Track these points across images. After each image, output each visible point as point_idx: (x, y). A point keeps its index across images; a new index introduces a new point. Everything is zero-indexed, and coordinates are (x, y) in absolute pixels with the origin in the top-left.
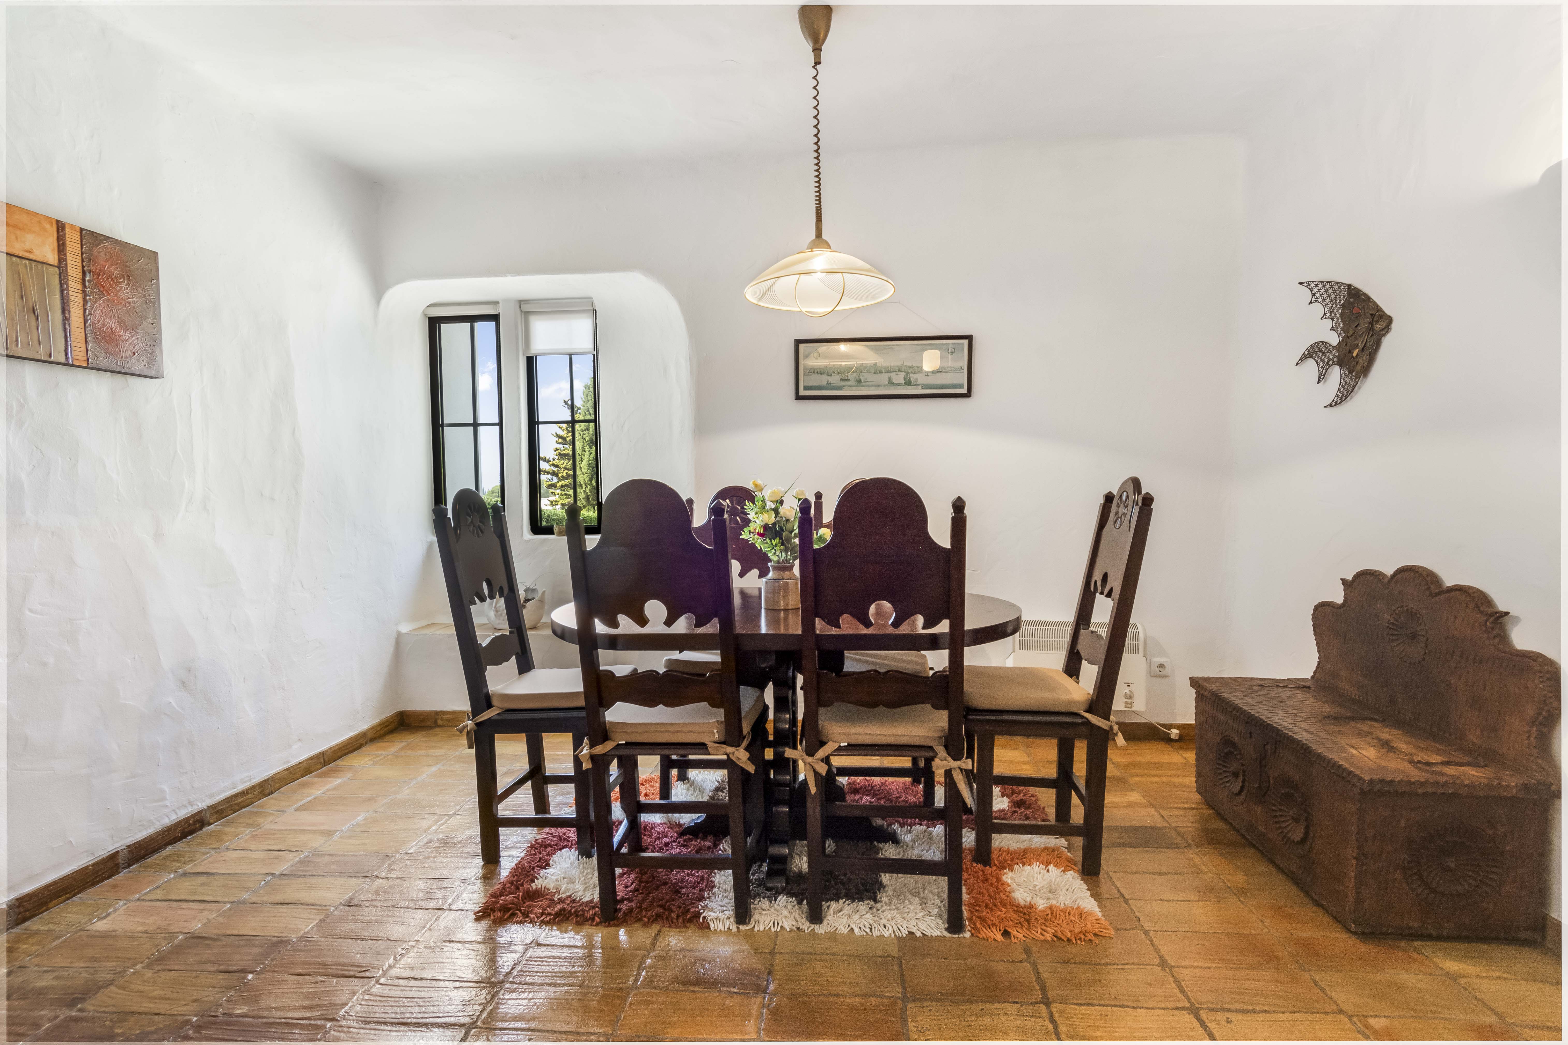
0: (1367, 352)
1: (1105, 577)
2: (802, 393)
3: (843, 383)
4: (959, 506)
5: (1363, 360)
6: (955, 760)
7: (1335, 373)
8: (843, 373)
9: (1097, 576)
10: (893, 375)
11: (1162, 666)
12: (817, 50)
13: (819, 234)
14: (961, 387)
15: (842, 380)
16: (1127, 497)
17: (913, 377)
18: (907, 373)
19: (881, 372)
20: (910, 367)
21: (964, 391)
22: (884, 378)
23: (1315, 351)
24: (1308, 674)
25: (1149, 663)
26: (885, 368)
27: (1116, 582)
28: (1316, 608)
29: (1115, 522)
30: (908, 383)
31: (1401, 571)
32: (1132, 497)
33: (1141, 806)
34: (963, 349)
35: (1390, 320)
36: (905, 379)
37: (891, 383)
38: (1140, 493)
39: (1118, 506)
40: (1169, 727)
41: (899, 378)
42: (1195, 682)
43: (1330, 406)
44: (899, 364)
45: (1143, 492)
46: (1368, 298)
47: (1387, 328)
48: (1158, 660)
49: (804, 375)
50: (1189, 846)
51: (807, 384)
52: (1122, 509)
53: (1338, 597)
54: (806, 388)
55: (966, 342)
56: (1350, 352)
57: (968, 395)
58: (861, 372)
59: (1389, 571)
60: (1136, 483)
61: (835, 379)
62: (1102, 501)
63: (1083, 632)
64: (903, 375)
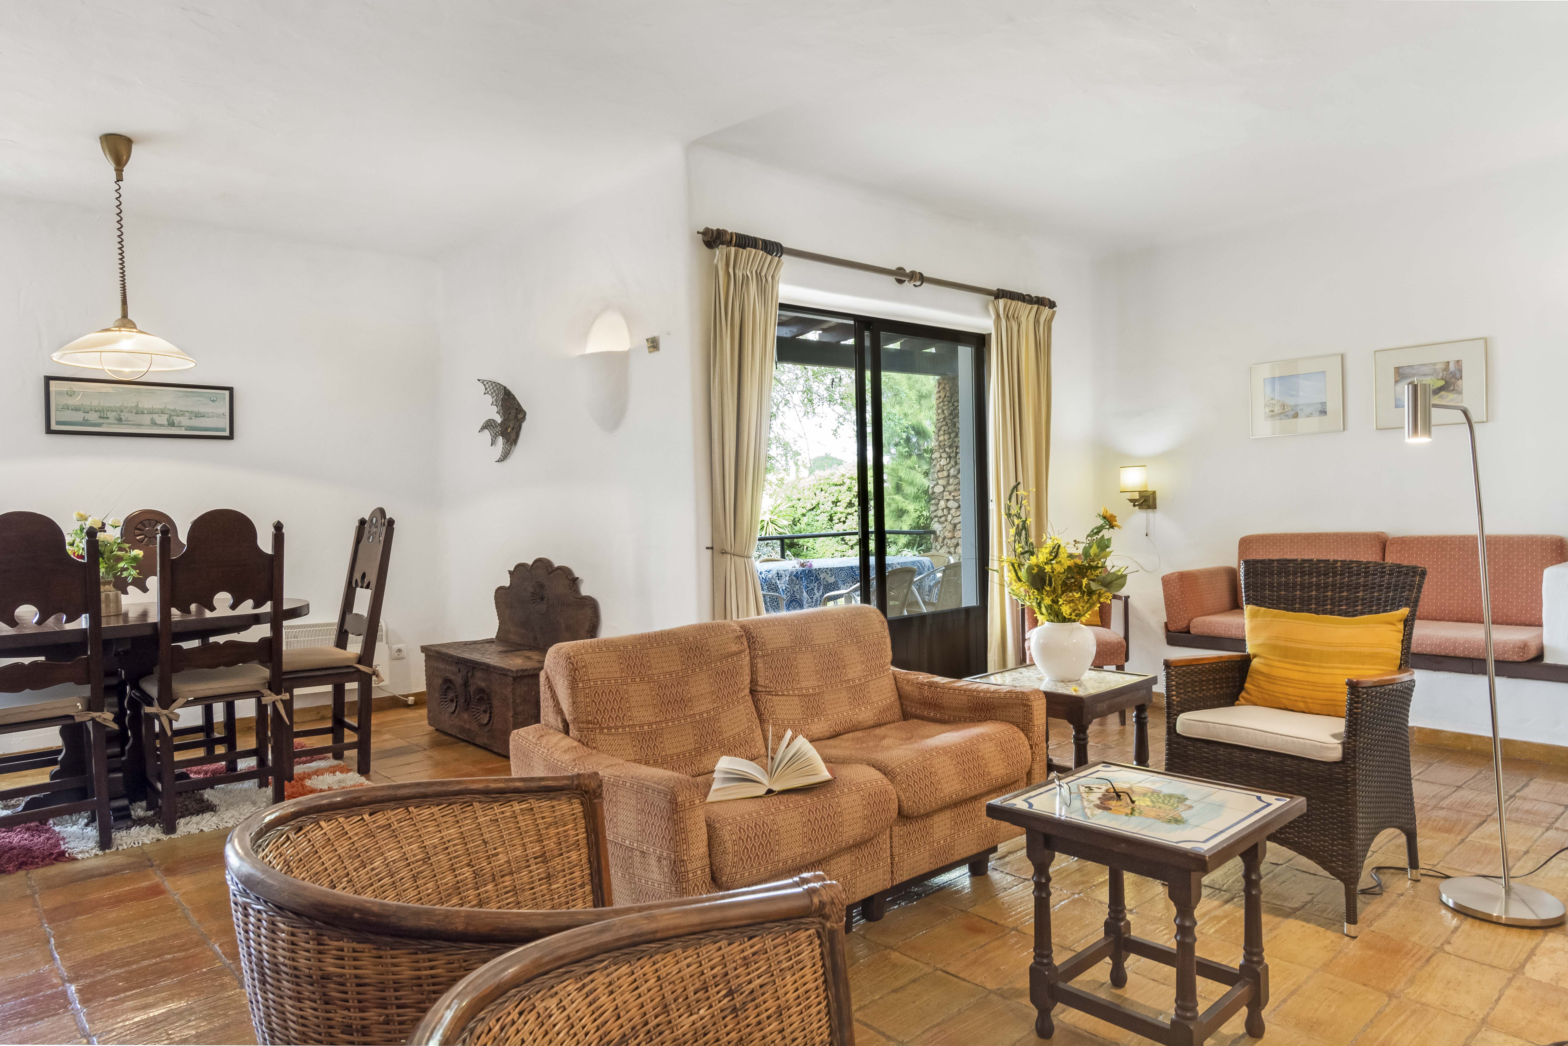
0: (515, 431)
1: (364, 576)
2: (54, 427)
3: (102, 421)
4: (278, 527)
5: (513, 436)
6: (277, 695)
7: (500, 440)
8: (103, 413)
9: (357, 576)
10: (156, 417)
11: (399, 650)
12: (119, 171)
13: (125, 315)
14: (224, 430)
15: (100, 417)
16: (377, 521)
17: (176, 419)
18: (170, 416)
19: (143, 413)
20: (173, 411)
21: (227, 434)
22: (147, 419)
23: (488, 425)
24: (493, 635)
25: (390, 648)
26: (147, 409)
27: (372, 577)
28: (497, 591)
29: (369, 538)
30: (172, 424)
31: (536, 561)
32: (380, 521)
33: (392, 739)
34: (225, 399)
35: (525, 413)
36: (168, 420)
37: (154, 423)
38: (385, 518)
39: (370, 527)
40: (407, 696)
41: (163, 419)
42: (424, 649)
43: (498, 461)
44: (162, 407)
45: (388, 517)
46: (514, 398)
47: (524, 418)
48: (396, 647)
49: (56, 410)
50: (425, 750)
51: (59, 420)
52: (374, 530)
53: (507, 583)
54: (58, 423)
55: (227, 393)
56: (507, 429)
57: (231, 437)
58: (122, 411)
59: (530, 563)
60: (382, 512)
61: (93, 417)
62: (357, 524)
63: (348, 617)
64: (165, 417)
